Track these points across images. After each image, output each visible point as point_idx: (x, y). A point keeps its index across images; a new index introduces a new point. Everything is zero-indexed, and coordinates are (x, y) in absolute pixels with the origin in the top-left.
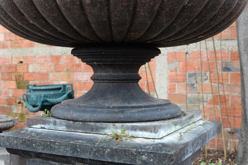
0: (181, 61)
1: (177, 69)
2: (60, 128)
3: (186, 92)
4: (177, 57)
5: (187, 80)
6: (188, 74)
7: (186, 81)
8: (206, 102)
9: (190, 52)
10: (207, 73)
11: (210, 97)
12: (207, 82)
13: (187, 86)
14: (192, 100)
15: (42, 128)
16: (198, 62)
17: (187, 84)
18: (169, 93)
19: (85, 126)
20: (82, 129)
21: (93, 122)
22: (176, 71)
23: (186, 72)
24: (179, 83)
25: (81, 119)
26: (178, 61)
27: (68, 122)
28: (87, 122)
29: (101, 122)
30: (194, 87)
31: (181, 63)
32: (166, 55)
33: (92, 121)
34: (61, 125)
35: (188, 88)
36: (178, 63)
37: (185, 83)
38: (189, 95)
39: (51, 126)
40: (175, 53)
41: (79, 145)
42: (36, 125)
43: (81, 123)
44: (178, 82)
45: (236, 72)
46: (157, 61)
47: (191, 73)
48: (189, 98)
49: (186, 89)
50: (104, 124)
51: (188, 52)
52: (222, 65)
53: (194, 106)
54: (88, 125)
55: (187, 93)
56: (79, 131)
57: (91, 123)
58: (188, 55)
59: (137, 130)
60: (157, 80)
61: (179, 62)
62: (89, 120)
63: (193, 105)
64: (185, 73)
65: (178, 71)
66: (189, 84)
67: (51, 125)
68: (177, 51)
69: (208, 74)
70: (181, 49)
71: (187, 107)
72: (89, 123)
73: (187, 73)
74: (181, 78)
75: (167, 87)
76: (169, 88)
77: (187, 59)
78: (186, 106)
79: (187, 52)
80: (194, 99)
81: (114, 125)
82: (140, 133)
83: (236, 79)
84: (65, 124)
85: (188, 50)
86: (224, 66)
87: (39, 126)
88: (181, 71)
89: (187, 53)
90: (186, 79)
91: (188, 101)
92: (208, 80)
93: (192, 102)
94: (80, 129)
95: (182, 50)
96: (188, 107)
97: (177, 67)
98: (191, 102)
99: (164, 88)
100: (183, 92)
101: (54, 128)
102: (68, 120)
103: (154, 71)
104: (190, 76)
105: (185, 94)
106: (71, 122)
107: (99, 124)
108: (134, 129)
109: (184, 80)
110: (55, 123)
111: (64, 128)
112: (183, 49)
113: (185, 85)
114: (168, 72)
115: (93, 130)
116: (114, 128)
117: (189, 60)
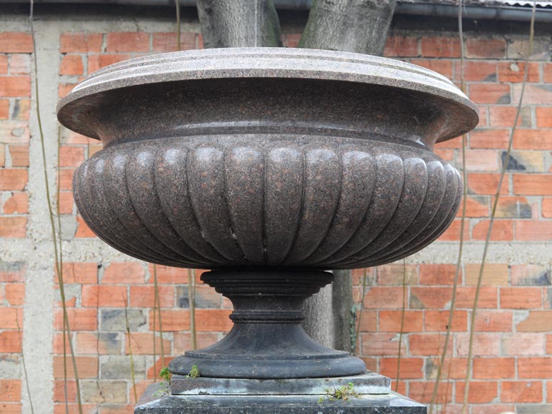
0: (86, 284)
1: (77, 301)
2: (237, 391)
3: (96, 352)
4: (76, 275)
5: (99, 326)
6: (103, 312)
7: (98, 329)
8: (143, 372)
9: (106, 264)
10: (144, 310)
11: (150, 362)
12: (144, 330)
13: (100, 339)
14: (111, 370)
15: (201, 394)
16: (125, 287)
17: (99, 334)
18: (56, 355)
19: (279, 386)
20: (276, 390)
21: (294, 378)
22: (74, 306)
23: (98, 307)
24: (80, 332)
25: (275, 375)
26: (78, 284)
27: (252, 381)
28: (285, 378)
29: (305, 378)
30: (115, 342)
31: (86, 287)
32: (50, 268)
33: (293, 376)
34: (238, 386)
35: (102, 343)
36: (78, 287)
37: (96, 332)
38: (104, 360)
39: (221, 390)
40: (73, 264)
41: (294, 409)
42: (190, 390)
43: (273, 381)
44: (77, 330)
45: (207, 309)
46: (28, 281)
47: (108, 309)
48: (103, 365)
49: (98, 344)
50: (312, 381)
51: (102, 263)
52: (178, 294)
53: (114, 383)
54: (285, 383)
55: (99, 355)
56: (270, 393)
57: (290, 380)
58: (102, 270)
59: (362, 384)
60: (26, 327)
61: (82, 285)
62: (289, 376)
63: (111, 380)
64: (96, 309)
65: (78, 306)
66: (104, 335)
67: (219, 387)
68: (78, 261)
69: (147, 312)
70: (86, 257)
71: (98, 387)
72: (287, 380)
73: (100, 311)
74: (86, 320)
75: (53, 342)
76: (55, 343)
77: (100, 279)
78: (97, 383)
79: (99, 264)
80: (114, 367)
81: (327, 380)
82: (364, 389)
83: (206, 323)
84: (246, 384)
85: (102, 259)
86: (181, 296)
87: (196, 391)
88: (86, 305)
89: (99, 267)
90: (98, 323)
91: (100, 372)
92: (147, 326)
93: (110, 375)
94: (271, 390)
95: (88, 258)
96: (100, 386)
97: (77, 296)
98: (107, 374)
99: (44, 345)
100: (90, 351)
101: (226, 392)
102: (250, 378)
103: (20, 304)
104: (107, 316)
105: (96, 356)
106: (257, 381)
107: (303, 381)
108: (357, 383)
109: (93, 326)
110: (227, 385)
111: (244, 390)
112: (90, 258)
113: (96, 337)
114: (54, 307)
115: (294, 390)
116: (327, 384)
117: (104, 282)
